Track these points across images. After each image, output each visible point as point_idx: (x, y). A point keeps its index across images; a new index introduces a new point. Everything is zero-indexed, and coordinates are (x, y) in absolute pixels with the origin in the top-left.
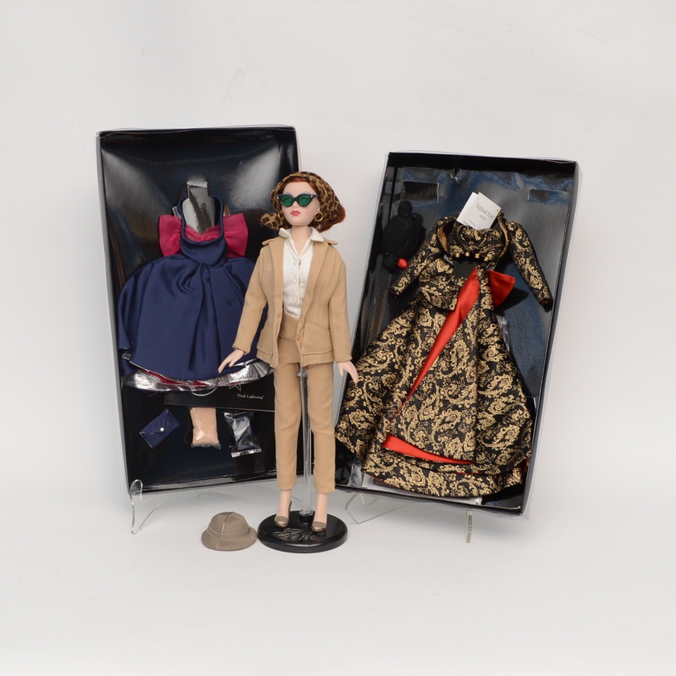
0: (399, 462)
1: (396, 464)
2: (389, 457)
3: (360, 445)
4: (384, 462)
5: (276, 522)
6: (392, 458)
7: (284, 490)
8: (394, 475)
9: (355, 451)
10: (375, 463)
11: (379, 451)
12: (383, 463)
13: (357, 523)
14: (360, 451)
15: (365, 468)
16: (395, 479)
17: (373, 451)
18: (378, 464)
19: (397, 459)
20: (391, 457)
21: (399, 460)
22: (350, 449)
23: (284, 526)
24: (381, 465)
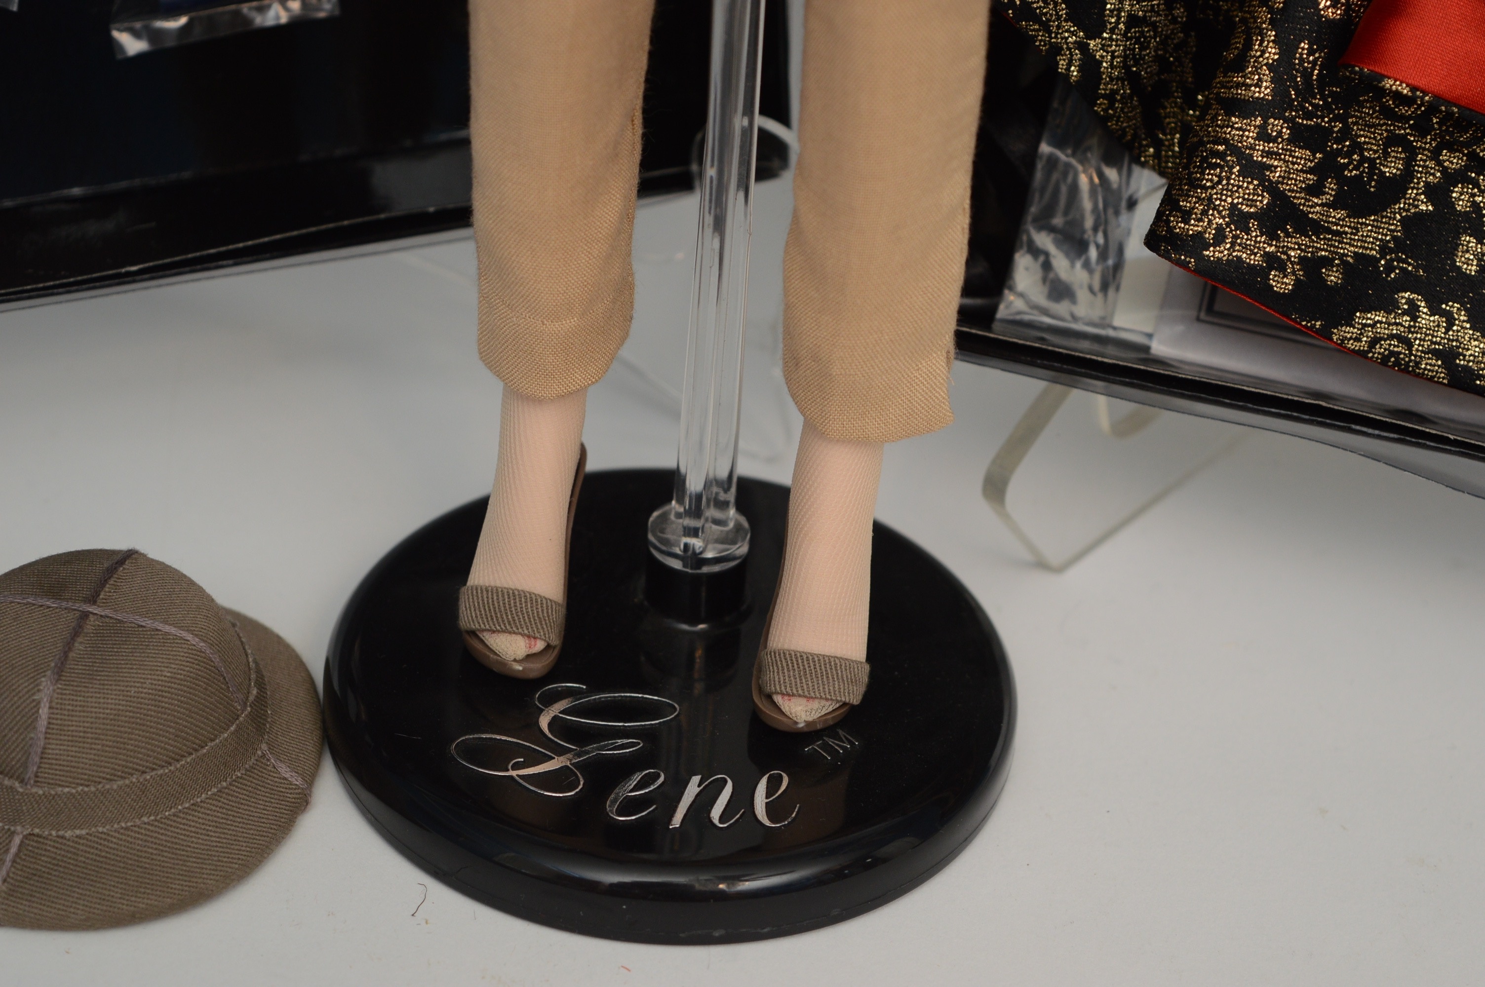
0: (1451, 178)
1: (1431, 192)
2: (1382, 133)
3: (1132, 21)
4: (1341, 180)
5: (473, 633)
6: (1402, 141)
7: (537, 401)
8: (1407, 282)
9: (1090, 65)
10: (1272, 188)
11: (1306, 92)
12: (1331, 186)
13: (1042, 565)
14: (1125, 66)
15: (1194, 227)
16: (1413, 311)
17: (1264, 91)
18: (1299, 199)
19: (1435, 155)
20: (1392, 140)
21: (1454, 161)
22: (1056, 50)
23: (537, 668)
24: (1315, 209)
